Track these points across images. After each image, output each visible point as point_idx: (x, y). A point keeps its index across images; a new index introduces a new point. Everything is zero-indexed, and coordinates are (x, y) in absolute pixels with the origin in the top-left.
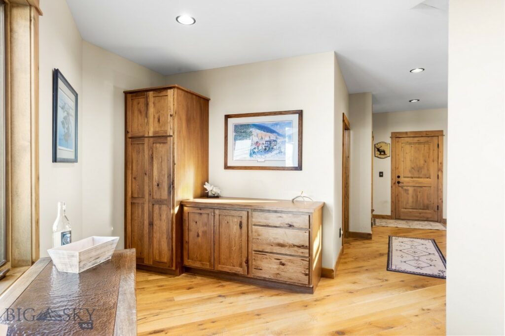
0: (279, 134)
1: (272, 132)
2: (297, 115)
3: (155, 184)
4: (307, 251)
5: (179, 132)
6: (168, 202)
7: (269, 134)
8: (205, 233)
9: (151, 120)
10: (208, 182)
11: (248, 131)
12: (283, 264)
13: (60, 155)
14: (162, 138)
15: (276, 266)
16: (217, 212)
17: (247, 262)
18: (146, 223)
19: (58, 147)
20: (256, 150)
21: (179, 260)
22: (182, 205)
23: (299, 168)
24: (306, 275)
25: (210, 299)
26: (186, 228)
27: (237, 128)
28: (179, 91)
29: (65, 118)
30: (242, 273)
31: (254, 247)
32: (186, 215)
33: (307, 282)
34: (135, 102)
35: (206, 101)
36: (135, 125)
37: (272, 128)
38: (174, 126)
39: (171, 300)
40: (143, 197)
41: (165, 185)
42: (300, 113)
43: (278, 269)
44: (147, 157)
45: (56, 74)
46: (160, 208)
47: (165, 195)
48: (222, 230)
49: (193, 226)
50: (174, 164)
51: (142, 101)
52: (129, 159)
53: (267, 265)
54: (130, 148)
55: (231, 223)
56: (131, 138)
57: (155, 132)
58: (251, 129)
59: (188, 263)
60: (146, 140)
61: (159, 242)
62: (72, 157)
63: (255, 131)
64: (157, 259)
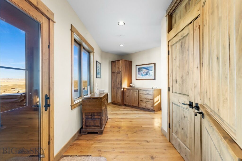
0: (149, 70)
1: (148, 69)
2: (154, 64)
3: (118, 83)
4: (152, 100)
5: (123, 71)
6: (121, 88)
7: (147, 70)
8: (129, 96)
9: (117, 68)
10: (132, 83)
11: (141, 69)
12: (147, 104)
13: (97, 77)
14: (119, 72)
15: (145, 105)
16: (132, 90)
17: (138, 103)
18: (116, 93)
19: (97, 75)
20: (143, 75)
21: (123, 102)
22: (124, 89)
23: (155, 79)
24: (152, 107)
25: (129, 110)
26: (125, 94)
27: (139, 69)
28: (123, 60)
29: (98, 69)
30: (137, 106)
31: (140, 99)
32: (125, 91)
33: (152, 109)
34: (113, 64)
35: (131, 62)
36: (114, 70)
37: (148, 68)
38: (121, 69)
39: (120, 110)
40: (115, 87)
41: (120, 84)
42: (155, 64)
43: (146, 105)
44: (116, 77)
45: (97, 61)
46: (119, 89)
47: (120, 86)
48: (133, 95)
49: (126, 94)
50: (122, 78)
51: (115, 63)
52: (112, 77)
53: (143, 104)
54: (112, 75)
55: (135, 93)
56: (113, 72)
57: (118, 71)
58: (142, 69)
59: (125, 103)
60: (116, 73)
61: (119, 98)
62: (100, 77)
63: (143, 69)
64: (118, 102)
